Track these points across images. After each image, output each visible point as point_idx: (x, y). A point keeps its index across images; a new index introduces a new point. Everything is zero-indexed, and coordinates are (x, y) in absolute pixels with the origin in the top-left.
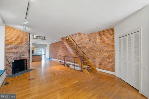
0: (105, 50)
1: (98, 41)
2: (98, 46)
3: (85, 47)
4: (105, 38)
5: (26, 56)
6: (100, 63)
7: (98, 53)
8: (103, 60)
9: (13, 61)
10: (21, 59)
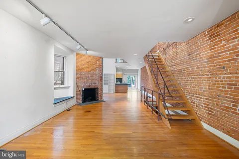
0: (224, 78)
1: (206, 53)
2: (206, 67)
3: (180, 71)
4: (223, 42)
5: (98, 85)
6: (210, 110)
7: (205, 85)
8: (217, 105)
9: (83, 89)
10: (92, 87)
